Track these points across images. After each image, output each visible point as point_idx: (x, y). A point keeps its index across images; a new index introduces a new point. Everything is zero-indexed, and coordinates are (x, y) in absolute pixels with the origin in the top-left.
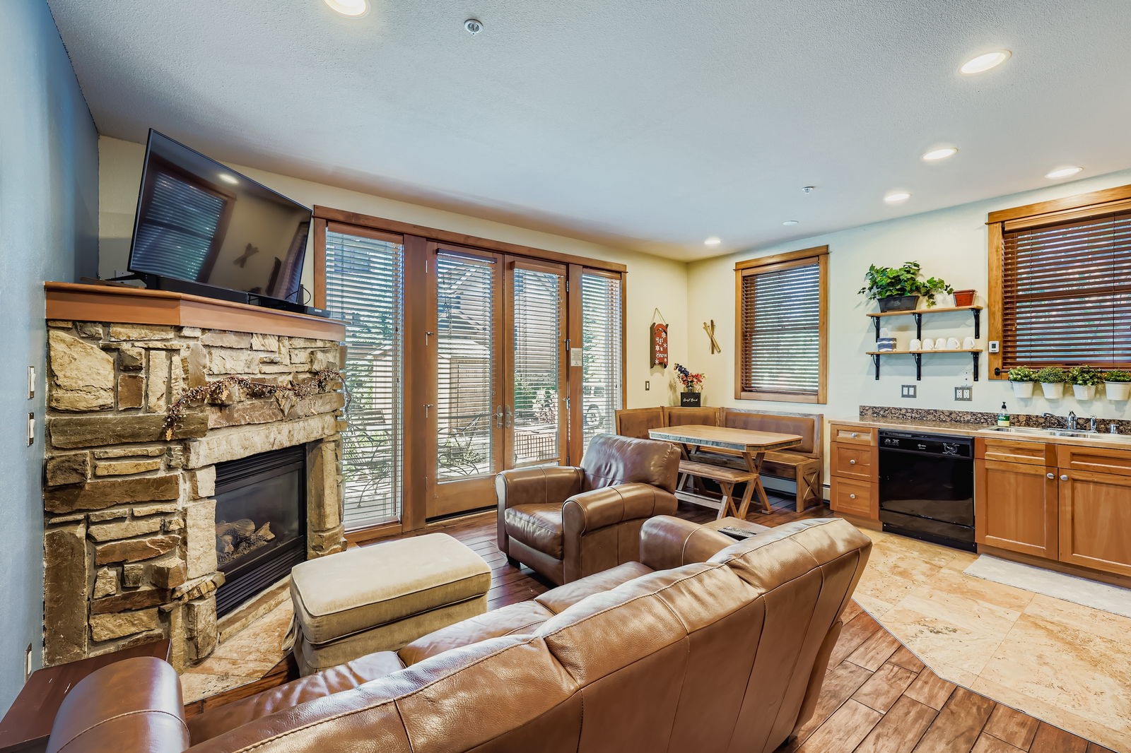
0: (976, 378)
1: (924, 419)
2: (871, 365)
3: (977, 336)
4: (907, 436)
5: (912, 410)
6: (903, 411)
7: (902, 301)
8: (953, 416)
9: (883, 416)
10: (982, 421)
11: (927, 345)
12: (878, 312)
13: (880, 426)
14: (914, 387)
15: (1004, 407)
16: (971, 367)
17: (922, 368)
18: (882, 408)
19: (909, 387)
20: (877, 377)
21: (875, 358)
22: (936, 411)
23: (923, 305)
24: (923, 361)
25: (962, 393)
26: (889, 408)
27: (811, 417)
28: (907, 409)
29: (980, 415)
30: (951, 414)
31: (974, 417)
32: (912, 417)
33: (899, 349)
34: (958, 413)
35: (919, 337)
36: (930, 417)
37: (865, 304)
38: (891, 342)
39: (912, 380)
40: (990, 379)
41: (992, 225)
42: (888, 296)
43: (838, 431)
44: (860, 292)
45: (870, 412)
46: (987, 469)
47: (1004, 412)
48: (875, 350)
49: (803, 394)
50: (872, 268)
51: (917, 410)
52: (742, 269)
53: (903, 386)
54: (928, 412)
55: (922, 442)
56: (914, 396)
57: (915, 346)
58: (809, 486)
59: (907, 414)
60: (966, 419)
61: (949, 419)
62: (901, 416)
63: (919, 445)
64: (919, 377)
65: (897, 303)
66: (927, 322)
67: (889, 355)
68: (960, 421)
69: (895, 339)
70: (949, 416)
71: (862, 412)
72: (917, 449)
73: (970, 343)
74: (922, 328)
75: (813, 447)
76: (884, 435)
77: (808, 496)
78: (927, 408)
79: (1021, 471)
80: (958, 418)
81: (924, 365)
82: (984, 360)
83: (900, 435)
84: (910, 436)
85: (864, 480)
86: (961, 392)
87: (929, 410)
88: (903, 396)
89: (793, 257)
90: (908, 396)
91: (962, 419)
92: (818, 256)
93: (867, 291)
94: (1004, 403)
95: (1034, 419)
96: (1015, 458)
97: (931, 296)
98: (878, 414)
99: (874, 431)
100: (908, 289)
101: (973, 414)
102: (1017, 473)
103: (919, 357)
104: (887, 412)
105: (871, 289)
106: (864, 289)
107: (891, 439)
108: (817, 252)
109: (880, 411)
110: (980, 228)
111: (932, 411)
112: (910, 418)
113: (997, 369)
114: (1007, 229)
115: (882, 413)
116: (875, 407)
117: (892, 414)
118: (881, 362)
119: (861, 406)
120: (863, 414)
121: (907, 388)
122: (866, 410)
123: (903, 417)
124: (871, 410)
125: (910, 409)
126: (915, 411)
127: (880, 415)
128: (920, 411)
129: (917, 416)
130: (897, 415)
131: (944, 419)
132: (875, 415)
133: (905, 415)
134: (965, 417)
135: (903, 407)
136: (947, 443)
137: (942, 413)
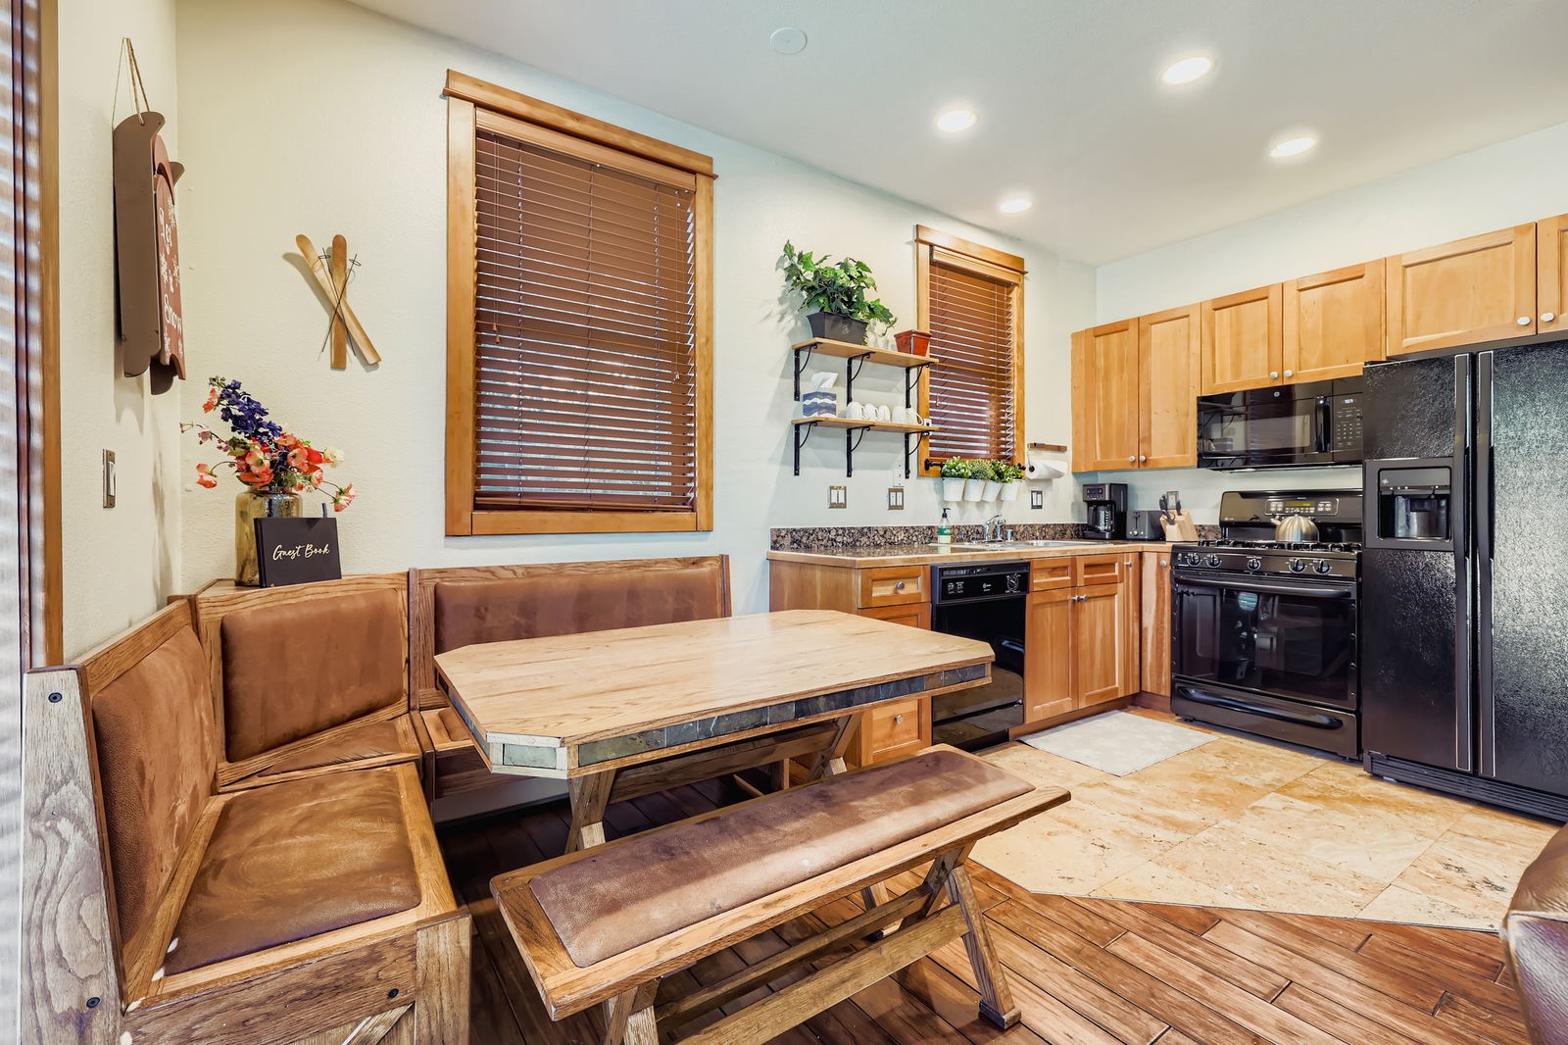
0: (907, 475)
1: (858, 544)
2: (788, 445)
3: (908, 406)
5: (844, 530)
6: (833, 534)
7: (852, 327)
8: (887, 536)
9: (807, 547)
10: (914, 539)
14: (845, 489)
15: (945, 516)
16: (903, 456)
17: (854, 456)
18: (805, 531)
19: (838, 489)
20: (797, 474)
22: (870, 529)
24: (852, 441)
25: (895, 499)
26: (814, 530)
28: (837, 530)
29: (911, 531)
31: (907, 535)
32: (843, 544)
34: (892, 530)
35: (849, 397)
36: (864, 540)
38: (828, 401)
39: (841, 476)
40: (920, 476)
41: (919, 244)
45: (787, 541)
46: (1034, 606)
47: (944, 524)
49: (662, 510)
50: (788, 249)
51: (850, 529)
52: (478, 104)
53: (832, 488)
54: (862, 532)
56: (844, 505)
57: (845, 412)
59: (839, 539)
60: (900, 539)
61: (884, 541)
62: (830, 543)
63: (985, 586)
64: (849, 473)
65: (846, 329)
66: (857, 372)
68: (894, 543)
70: (883, 536)
71: (775, 542)
73: (901, 415)
74: (852, 383)
78: (859, 525)
79: (1057, 599)
80: (892, 538)
81: (855, 449)
82: (914, 445)
86: (894, 497)
87: (863, 528)
88: (832, 505)
90: (838, 505)
91: (896, 540)
92: (691, 172)
94: (945, 510)
96: (1054, 582)
98: (799, 543)
99: (924, 569)
101: (906, 530)
102: (1052, 604)
103: (849, 430)
104: (811, 538)
107: (955, 581)
108: (692, 164)
109: (802, 537)
110: (908, 243)
111: (865, 530)
112: (840, 545)
113: (927, 461)
114: (935, 257)
115: (804, 540)
116: (794, 530)
117: (819, 540)
118: (802, 440)
119: (773, 530)
120: (778, 546)
121: (836, 491)
122: (782, 537)
123: (833, 545)
124: (790, 536)
125: (842, 529)
126: (847, 532)
127: (802, 545)
128: (853, 531)
129: (848, 541)
130: (825, 541)
131: (879, 542)
132: (795, 545)
133: (835, 541)
134: (898, 535)
135: (831, 526)
136: (1010, 574)
137: (876, 532)
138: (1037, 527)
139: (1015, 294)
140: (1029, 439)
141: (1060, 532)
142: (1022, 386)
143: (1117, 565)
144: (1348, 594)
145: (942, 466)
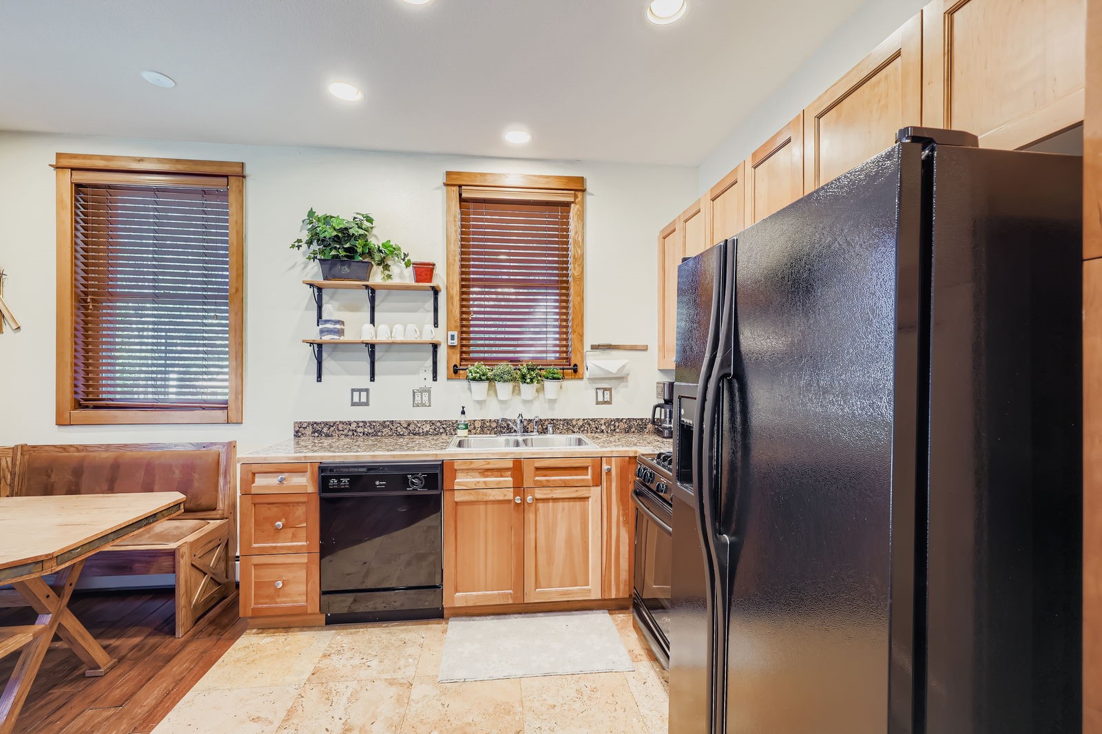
0: (435, 378)
1: (379, 434)
2: (310, 360)
3: (436, 324)
4: (360, 470)
5: (365, 422)
6: (354, 426)
7: (353, 268)
8: (411, 427)
9: (327, 435)
10: (441, 431)
11: (381, 333)
12: (320, 280)
13: (322, 457)
14: (367, 390)
15: (463, 413)
16: (430, 362)
17: (377, 364)
18: (326, 424)
19: (360, 391)
20: (319, 378)
21: (316, 349)
22: (392, 422)
23: (377, 277)
24: (377, 355)
25: (420, 397)
26: (335, 423)
27: (215, 448)
28: (357, 423)
29: (439, 424)
30: (409, 425)
31: (433, 427)
32: (364, 433)
33: (347, 337)
34: (416, 423)
35: (372, 321)
36: (386, 431)
37: (302, 266)
38: (338, 326)
39: (363, 381)
40: (448, 378)
41: (450, 188)
42: (334, 257)
43: (254, 474)
44: (293, 246)
45: (309, 431)
46: (456, 502)
47: (462, 419)
48: (316, 337)
49: (204, 408)
50: (311, 213)
51: (370, 422)
52: (73, 169)
53: (353, 390)
54: (383, 424)
55: (381, 478)
56: (367, 404)
57: (368, 333)
58: (205, 574)
59: (359, 430)
60: (425, 430)
61: (407, 432)
62: (350, 433)
63: (377, 483)
64: (372, 378)
65: (346, 270)
66: (383, 301)
67: (335, 346)
68: (418, 434)
69: (342, 323)
70: (406, 428)
71: (297, 432)
72: (374, 488)
73: (429, 334)
74: (376, 309)
75: (216, 498)
76: (328, 474)
77: (204, 591)
78: (381, 419)
79: (491, 498)
80: (417, 429)
81: (378, 359)
82: (443, 352)
83: (351, 470)
84: (364, 470)
85: (297, 551)
87: (385, 422)
88: (353, 404)
89: (180, 168)
90: (360, 404)
91: (421, 431)
92: (227, 176)
93: (304, 246)
94: (463, 408)
95: (488, 424)
96: (485, 482)
97: (386, 267)
98: (320, 432)
99: (312, 466)
100: (359, 250)
101: (432, 423)
102: (486, 502)
103: (372, 347)
104: (332, 429)
105: (310, 243)
106: (299, 241)
107: (338, 478)
108: (224, 170)
109: (322, 428)
110: (438, 188)
111: (388, 423)
112: (361, 434)
113: (455, 366)
114: (464, 195)
115: (325, 430)
116: (315, 423)
117: (339, 430)
118: (324, 355)
119: (296, 422)
120: (300, 434)
121: (358, 393)
122: (304, 428)
123: (353, 434)
124: (311, 427)
125: (362, 422)
126: (368, 424)
127: (323, 435)
128: (374, 424)
129: (370, 431)
130: (346, 431)
131: (402, 433)
132: (316, 434)
133: (356, 431)
134: (424, 427)
135: (352, 420)
136: (412, 475)
137: (399, 425)
140: (589, 341)
141: (633, 427)
142: (579, 293)
143: (590, 468)
145: (467, 370)
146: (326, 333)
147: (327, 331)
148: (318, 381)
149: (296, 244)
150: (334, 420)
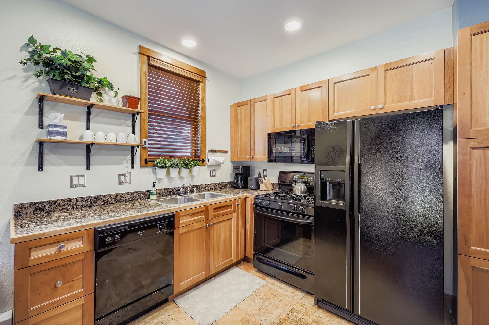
0: (133, 167)
1: (95, 205)
2: (31, 153)
5: (83, 198)
6: (73, 202)
7: (80, 90)
8: (118, 198)
9: (49, 211)
10: (137, 198)
12: (48, 93)
13: (96, 224)
14: (84, 176)
15: (154, 186)
16: (130, 157)
17: (92, 158)
18: (48, 202)
19: (78, 177)
20: (41, 168)
22: (104, 196)
23: (94, 99)
24: (91, 152)
26: (56, 201)
28: (77, 199)
29: (136, 194)
30: (116, 196)
31: (132, 196)
32: (82, 206)
33: (69, 138)
34: (121, 195)
35: (88, 128)
36: (99, 202)
37: (23, 79)
38: (60, 130)
39: (81, 170)
40: (141, 167)
41: (142, 56)
43: (30, 249)
44: (22, 62)
45: (30, 210)
47: (153, 189)
50: (32, 40)
51: (87, 198)
53: (73, 177)
54: (98, 198)
56: (84, 185)
57: (88, 137)
59: (78, 204)
60: (127, 198)
61: (115, 201)
62: (71, 207)
64: (88, 168)
65: (74, 90)
66: (96, 116)
68: (123, 201)
69: (65, 127)
70: (115, 199)
71: (18, 212)
74: (91, 120)
76: (103, 234)
78: (96, 195)
79: (196, 228)
80: (122, 199)
81: (93, 155)
82: (138, 152)
83: (119, 228)
85: (74, 298)
86: (124, 178)
87: (99, 196)
88: (73, 186)
90: (78, 186)
91: (124, 199)
93: (31, 65)
94: (154, 183)
96: (193, 220)
97: (99, 94)
98: (42, 210)
99: (89, 233)
100: (85, 79)
101: (132, 194)
102: (193, 231)
103: (89, 146)
104: (54, 206)
105: (35, 63)
107: (112, 236)
109: (45, 206)
110: (134, 53)
111: (101, 197)
112: (80, 207)
113: (146, 159)
114: (151, 63)
115: (47, 207)
116: (38, 203)
117: (60, 206)
118: (46, 151)
119: (17, 205)
120: (21, 214)
121: (77, 178)
122: (25, 208)
123: (73, 207)
124: (32, 207)
125: (81, 198)
126: (86, 199)
127: (46, 211)
128: (91, 198)
129: (87, 204)
130: (67, 206)
131: (112, 202)
132: (38, 212)
133: (75, 205)
134: (126, 197)
135: (72, 197)
136: (160, 223)
137: (109, 197)
138: (213, 185)
139: (201, 86)
140: (208, 148)
141: (223, 186)
142: (204, 125)
143: (232, 205)
144: (311, 223)
145: (154, 161)
146: (55, 134)
147: (57, 133)
148: (39, 170)
149: (25, 61)
150: (56, 199)
